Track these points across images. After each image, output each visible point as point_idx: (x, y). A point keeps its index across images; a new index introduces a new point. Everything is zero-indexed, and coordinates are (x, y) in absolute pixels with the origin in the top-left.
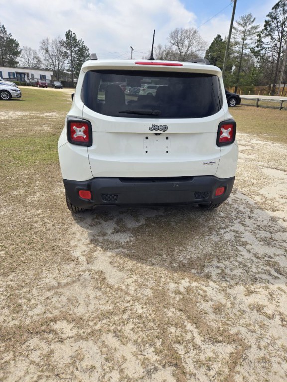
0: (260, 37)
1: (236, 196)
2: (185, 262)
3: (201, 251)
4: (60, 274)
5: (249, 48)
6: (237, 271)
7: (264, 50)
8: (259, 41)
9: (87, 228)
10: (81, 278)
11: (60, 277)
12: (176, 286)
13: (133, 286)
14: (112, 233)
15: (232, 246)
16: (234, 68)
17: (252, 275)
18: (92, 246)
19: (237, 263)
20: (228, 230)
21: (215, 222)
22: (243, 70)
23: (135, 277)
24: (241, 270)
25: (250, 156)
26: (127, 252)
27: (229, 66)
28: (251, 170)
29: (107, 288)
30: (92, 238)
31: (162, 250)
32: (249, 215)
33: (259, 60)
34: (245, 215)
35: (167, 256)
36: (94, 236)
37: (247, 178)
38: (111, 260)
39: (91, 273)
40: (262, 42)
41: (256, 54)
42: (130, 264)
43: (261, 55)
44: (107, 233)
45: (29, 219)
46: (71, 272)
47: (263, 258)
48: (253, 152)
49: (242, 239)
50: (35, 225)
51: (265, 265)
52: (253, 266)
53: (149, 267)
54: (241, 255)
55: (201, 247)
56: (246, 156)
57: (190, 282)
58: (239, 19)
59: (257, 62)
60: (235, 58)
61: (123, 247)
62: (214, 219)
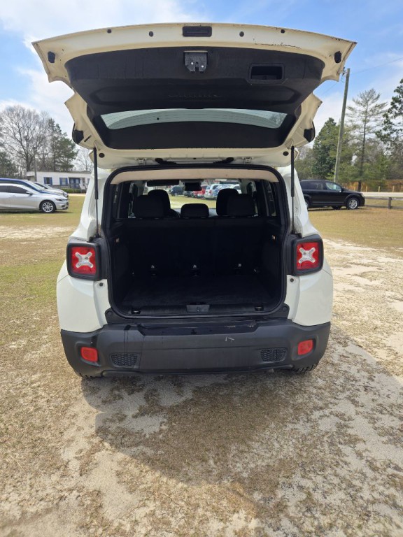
0: (387, 117)
1: (347, 348)
2: (245, 475)
3: (275, 453)
4: (31, 494)
5: (374, 132)
6: (336, 496)
7: (395, 133)
8: (388, 122)
9: (97, 407)
10: (62, 503)
11: (28, 501)
12: (220, 528)
13: (144, 525)
14: (135, 417)
15: (332, 444)
16: (354, 158)
17: (362, 507)
18: (96, 440)
19: (336, 481)
20: (327, 412)
21: (306, 396)
22: (368, 161)
23: (152, 506)
24: (342, 495)
25: (374, 283)
26: (149, 452)
27: (348, 156)
28: (374, 305)
29: (99, 527)
30: (101, 424)
31: (207, 450)
32: (366, 384)
33: (389, 146)
34: (359, 383)
35: (215, 463)
36: (105, 421)
37: (366, 318)
38: (120, 469)
39: (81, 494)
40: (391, 123)
41: (385, 138)
42: (151, 477)
43: (392, 140)
44: (126, 416)
45: (16, 389)
46: (49, 491)
47: (385, 470)
48: (381, 275)
49: (350, 431)
50: (21, 401)
51: (387, 486)
52: (366, 487)
53: (181, 484)
54: (346, 463)
55: (277, 445)
56: (368, 282)
57: (246, 519)
58: (357, 97)
59: (387, 149)
60: (355, 145)
61: (146, 443)
62: (305, 393)
